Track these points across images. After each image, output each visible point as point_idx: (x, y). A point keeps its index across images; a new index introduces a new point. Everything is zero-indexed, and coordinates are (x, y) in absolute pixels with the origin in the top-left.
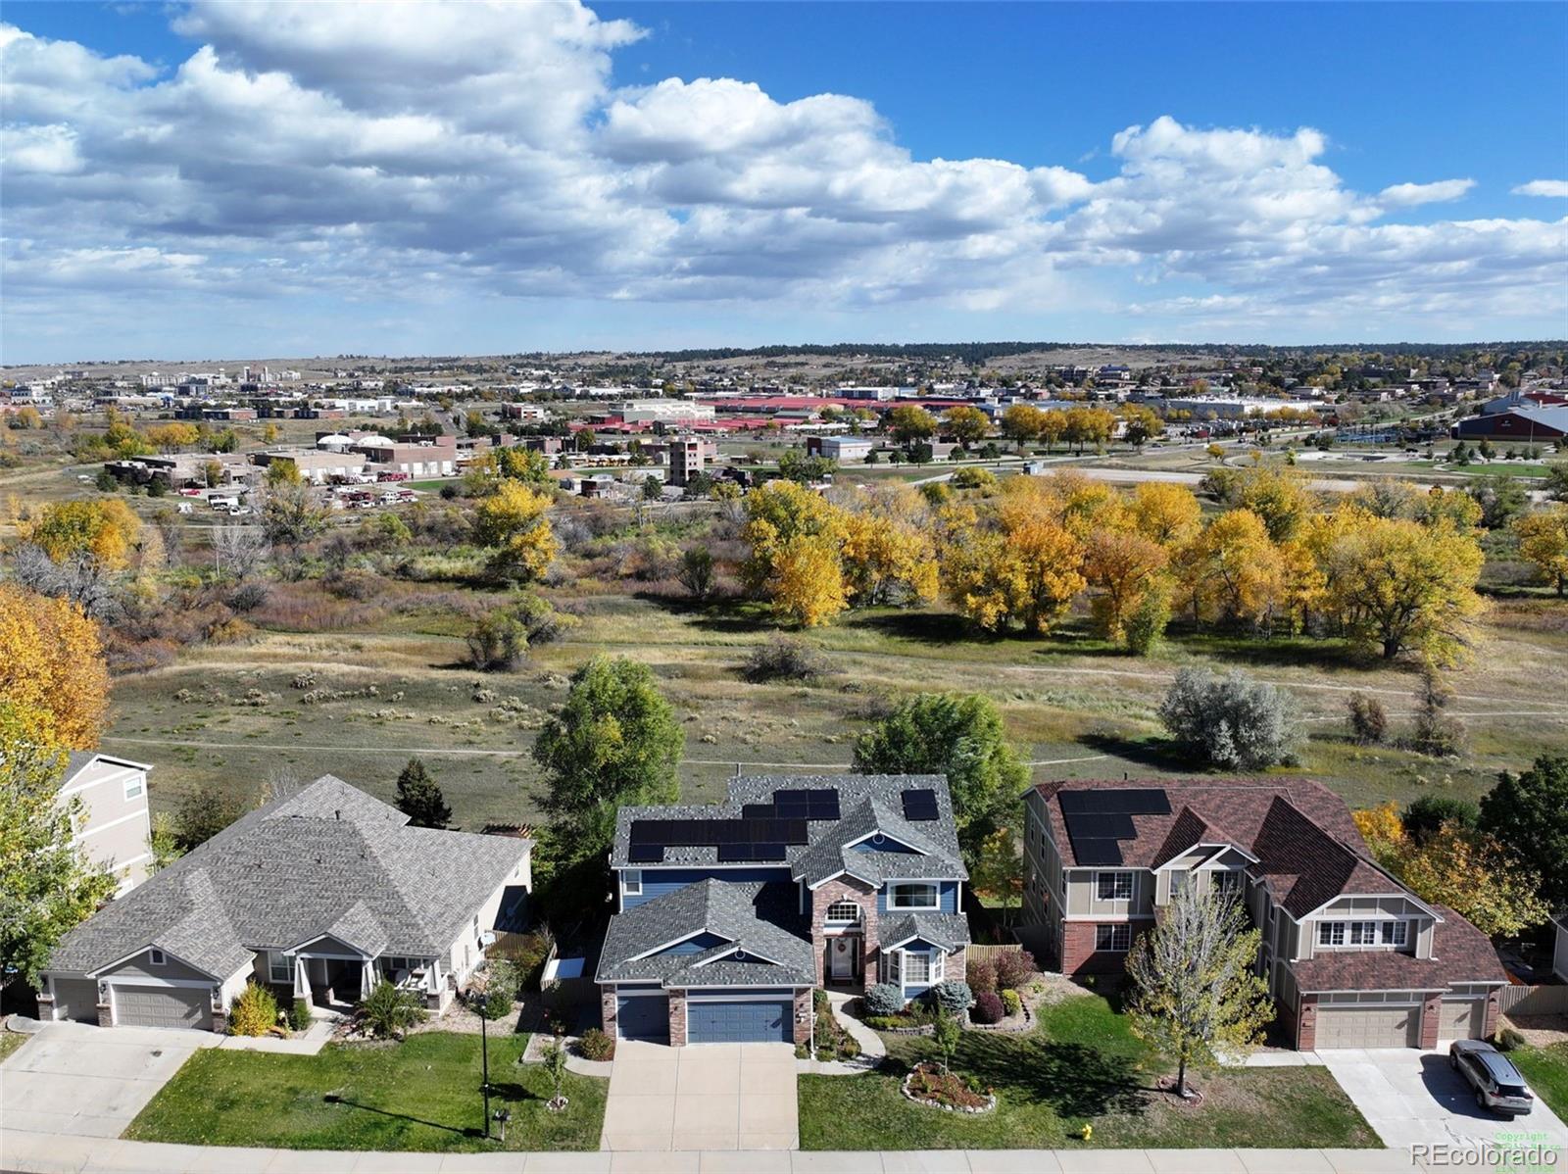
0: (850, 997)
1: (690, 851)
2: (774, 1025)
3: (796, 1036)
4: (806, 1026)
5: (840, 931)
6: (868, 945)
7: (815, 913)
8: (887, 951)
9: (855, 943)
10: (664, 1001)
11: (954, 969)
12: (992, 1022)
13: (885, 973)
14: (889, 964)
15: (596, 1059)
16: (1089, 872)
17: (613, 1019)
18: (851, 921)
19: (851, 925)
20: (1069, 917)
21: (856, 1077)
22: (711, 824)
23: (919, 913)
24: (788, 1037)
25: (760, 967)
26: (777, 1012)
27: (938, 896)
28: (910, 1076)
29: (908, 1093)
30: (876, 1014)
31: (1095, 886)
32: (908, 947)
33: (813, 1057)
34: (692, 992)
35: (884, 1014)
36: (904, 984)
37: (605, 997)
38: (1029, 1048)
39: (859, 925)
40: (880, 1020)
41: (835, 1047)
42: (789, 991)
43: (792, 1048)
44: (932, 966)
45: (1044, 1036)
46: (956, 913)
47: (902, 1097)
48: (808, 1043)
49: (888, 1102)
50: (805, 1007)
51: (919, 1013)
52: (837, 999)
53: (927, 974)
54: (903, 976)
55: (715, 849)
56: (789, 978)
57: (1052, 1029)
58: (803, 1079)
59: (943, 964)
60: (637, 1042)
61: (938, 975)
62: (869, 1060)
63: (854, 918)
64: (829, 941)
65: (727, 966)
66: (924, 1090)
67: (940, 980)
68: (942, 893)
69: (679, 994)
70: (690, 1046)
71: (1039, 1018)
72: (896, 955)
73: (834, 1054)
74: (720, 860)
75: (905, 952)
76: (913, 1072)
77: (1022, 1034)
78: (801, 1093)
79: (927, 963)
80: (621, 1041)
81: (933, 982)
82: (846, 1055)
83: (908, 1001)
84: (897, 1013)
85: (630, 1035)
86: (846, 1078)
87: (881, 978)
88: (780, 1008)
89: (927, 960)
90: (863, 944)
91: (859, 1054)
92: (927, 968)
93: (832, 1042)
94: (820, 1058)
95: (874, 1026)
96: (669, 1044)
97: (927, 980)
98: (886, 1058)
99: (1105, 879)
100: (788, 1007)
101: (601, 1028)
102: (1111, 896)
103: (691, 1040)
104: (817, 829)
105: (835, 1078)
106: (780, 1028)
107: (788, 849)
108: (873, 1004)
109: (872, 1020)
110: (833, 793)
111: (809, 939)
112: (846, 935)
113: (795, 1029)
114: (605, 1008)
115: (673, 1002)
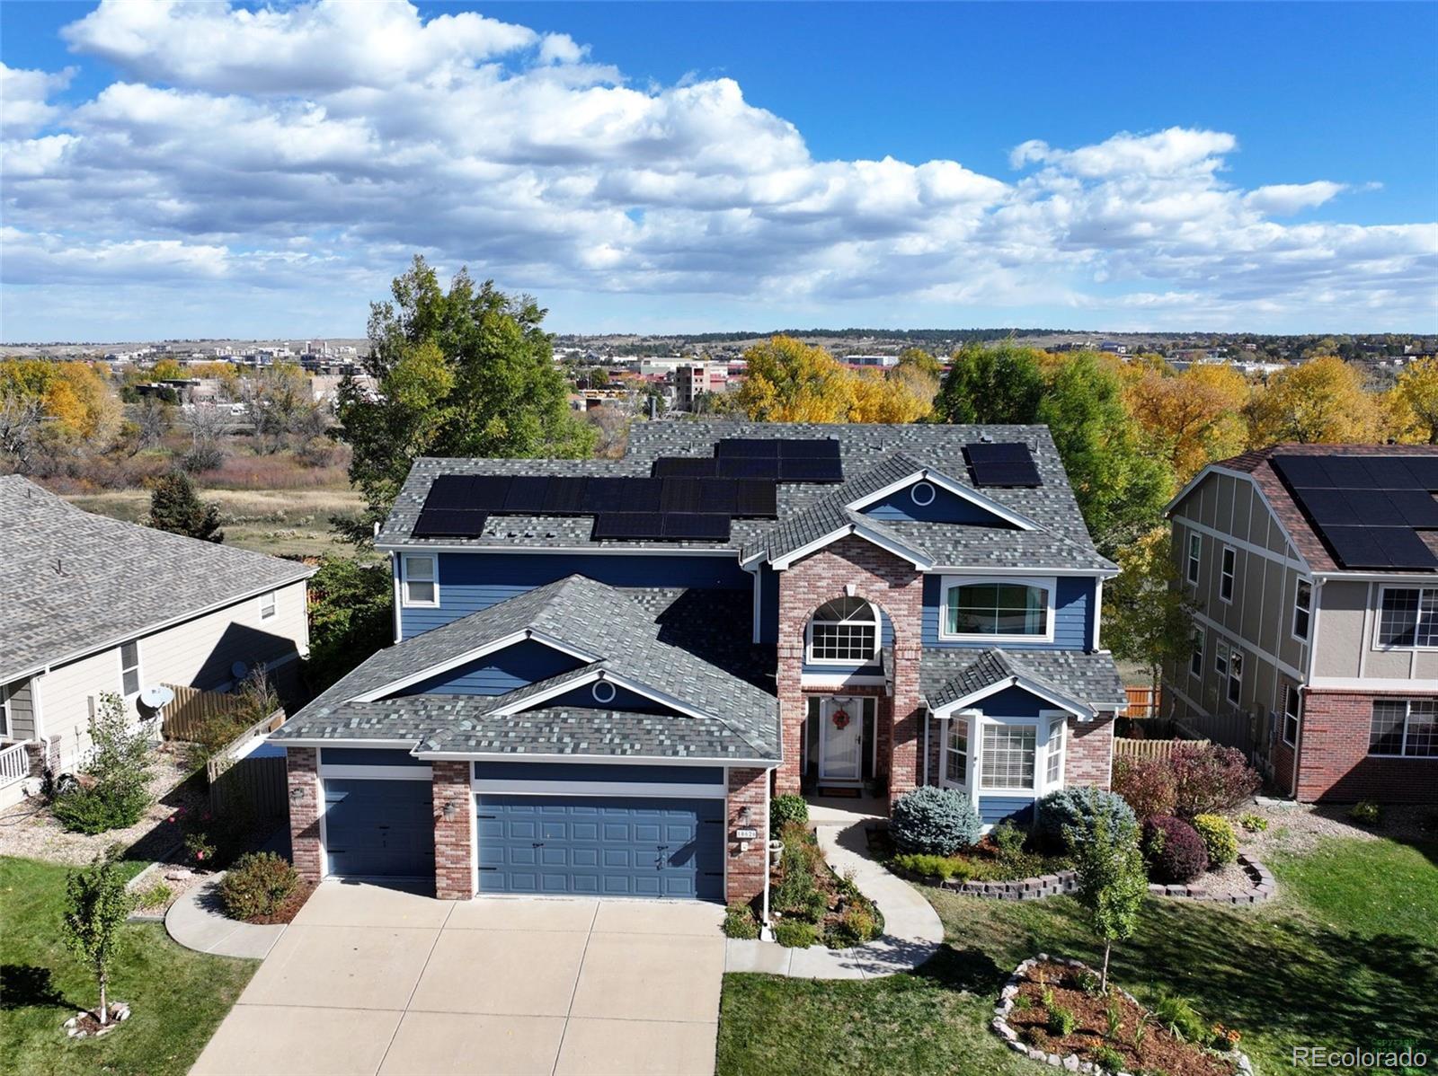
0: (856, 818)
1: (538, 524)
2: (678, 860)
3: (730, 884)
4: (753, 862)
5: (837, 681)
6: (899, 701)
7: (784, 626)
8: (942, 713)
9: (868, 705)
10: (423, 792)
11: (1087, 766)
12: (1183, 878)
13: (935, 768)
14: (945, 748)
15: (252, 919)
16: (1363, 584)
17: (312, 831)
18: (862, 662)
19: (862, 671)
20: (1316, 683)
21: (871, 989)
22: (588, 483)
23: (1009, 648)
24: (711, 889)
25: (648, 721)
26: (684, 828)
27: (1051, 613)
28: (1010, 991)
29: (1011, 1034)
30: (918, 848)
31: (1373, 619)
32: (988, 706)
33: (766, 934)
34: (488, 770)
35: (936, 849)
36: (978, 790)
37: (294, 778)
38: (1279, 939)
39: (879, 671)
40: (927, 861)
41: (820, 914)
42: (711, 775)
43: (717, 912)
44: (1042, 754)
45: (1308, 917)
46: (1088, 649)
47: (995, 1044)
48: (756, 904)
49: (958, 1056)
50: (752, 815)
51: (1015, 853)
52: (829, 821)
53: (1030, 769)
54: (976, 772)
55: (588, 523)
56: (715, 744)
57: (1320, 899)
58: (736, 984)
59: (1063, 753)
60: (364, 888)
61: (1053, 775)
62: (902, 951)
63: (869, 655)
64: (814, 704)
65: (572, 717)
66: (1054, 1029)
67: (1059, 786)
68: (1059, 606)
69: (455, 772)
70: (482, 902)
71: (1279, 878)
72: (960, 728)
73: (817, 930)
74: (595, 537)
75: (981, 719)
76: (1018, 981)
77: (1255, 908)
78: (727, 1019)
79: (1031, 744)
80: (330, 884)
81: (1043, 788)
82: (845, 935)
83: (987, 829)
84: (966, 850)
85: (353, 869)
86: (846, 987)
87: (926, 774)
88: (690, 817)
89: (1029, 741)
90: (887, 706)
91: (876, 935)
92: (1030, 758)
93: (814, 902)
94: (783, 938)
95: (913, 876)
96: (431, 892)
97: (1029, 784)
98: (944, 948)
99: (1398, 601)
100: (711, 814)
101: (287, 854)
102: (1406, 640)
103: (486, 887)
104: (794, 497)
105: (818, 987)
106: (690, 867)
107: (735, 525)
108: (910, 826)
109: (908, 861)
110: (832, 447)
111: (771, 688)
112: (849, 689)
113: (728, 869)
114: (295, 804)
115: (442, 792)
